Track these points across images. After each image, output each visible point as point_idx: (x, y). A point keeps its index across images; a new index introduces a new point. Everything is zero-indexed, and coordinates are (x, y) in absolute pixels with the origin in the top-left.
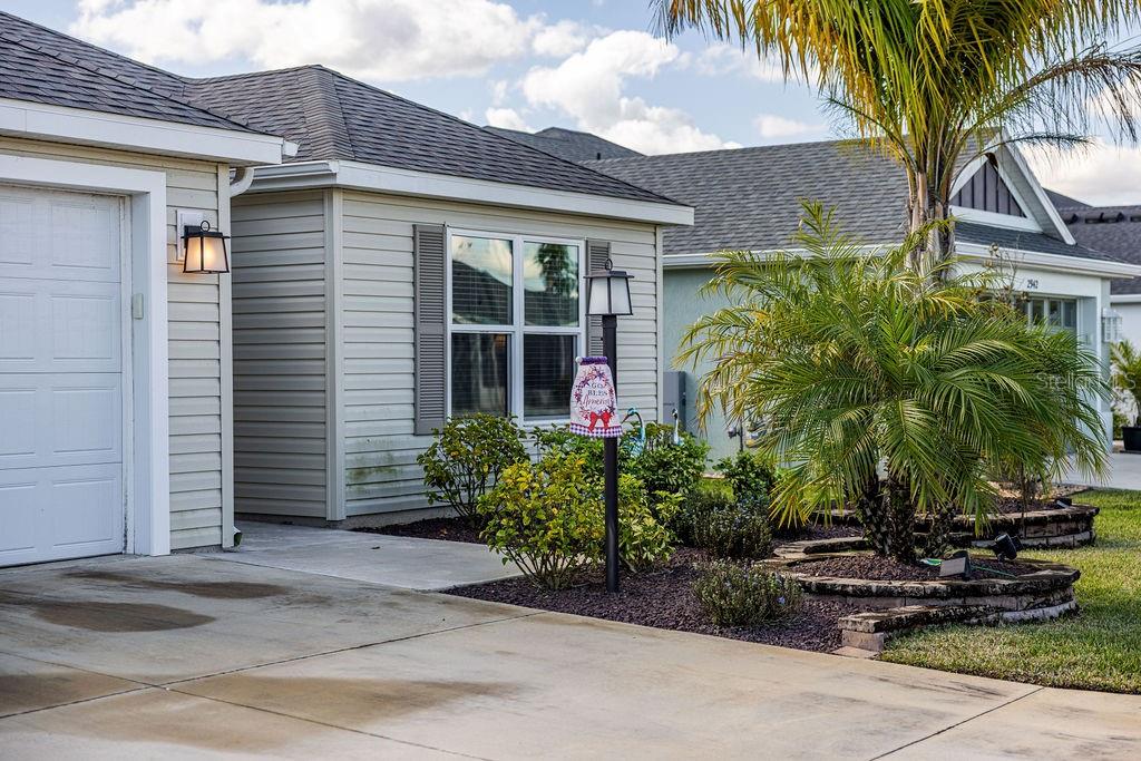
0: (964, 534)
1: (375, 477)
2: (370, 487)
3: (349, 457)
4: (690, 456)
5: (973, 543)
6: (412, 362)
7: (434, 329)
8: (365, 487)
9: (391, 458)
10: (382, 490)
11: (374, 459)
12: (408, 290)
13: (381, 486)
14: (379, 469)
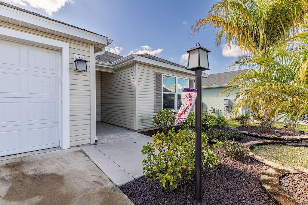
0: (285, 142)
1: (145, 121)
2: (144, 123)
3: (139, 117)
4: (210, 118)
5: (287, 144)
6: (154, 99)
7: (159, 92)
8: (143, 123)
9: (149, 117)
10: (147, 124)
11: (145, 118)
12: (154, 85)
13: (147, 123)
14: (147, 119)
